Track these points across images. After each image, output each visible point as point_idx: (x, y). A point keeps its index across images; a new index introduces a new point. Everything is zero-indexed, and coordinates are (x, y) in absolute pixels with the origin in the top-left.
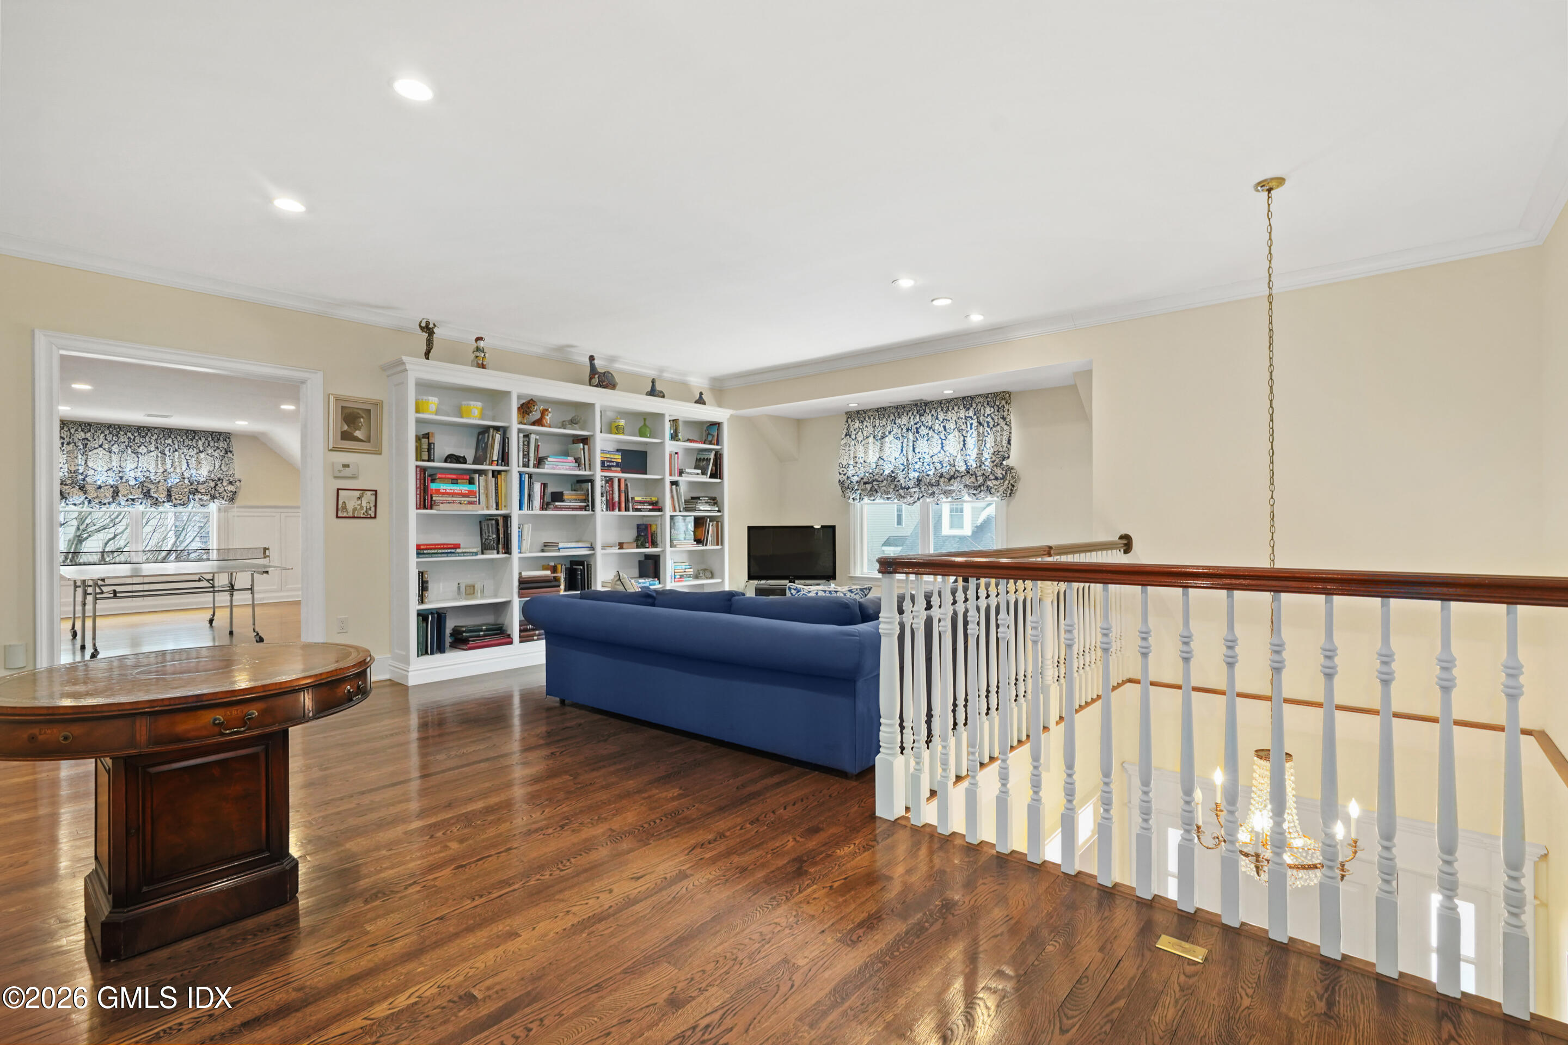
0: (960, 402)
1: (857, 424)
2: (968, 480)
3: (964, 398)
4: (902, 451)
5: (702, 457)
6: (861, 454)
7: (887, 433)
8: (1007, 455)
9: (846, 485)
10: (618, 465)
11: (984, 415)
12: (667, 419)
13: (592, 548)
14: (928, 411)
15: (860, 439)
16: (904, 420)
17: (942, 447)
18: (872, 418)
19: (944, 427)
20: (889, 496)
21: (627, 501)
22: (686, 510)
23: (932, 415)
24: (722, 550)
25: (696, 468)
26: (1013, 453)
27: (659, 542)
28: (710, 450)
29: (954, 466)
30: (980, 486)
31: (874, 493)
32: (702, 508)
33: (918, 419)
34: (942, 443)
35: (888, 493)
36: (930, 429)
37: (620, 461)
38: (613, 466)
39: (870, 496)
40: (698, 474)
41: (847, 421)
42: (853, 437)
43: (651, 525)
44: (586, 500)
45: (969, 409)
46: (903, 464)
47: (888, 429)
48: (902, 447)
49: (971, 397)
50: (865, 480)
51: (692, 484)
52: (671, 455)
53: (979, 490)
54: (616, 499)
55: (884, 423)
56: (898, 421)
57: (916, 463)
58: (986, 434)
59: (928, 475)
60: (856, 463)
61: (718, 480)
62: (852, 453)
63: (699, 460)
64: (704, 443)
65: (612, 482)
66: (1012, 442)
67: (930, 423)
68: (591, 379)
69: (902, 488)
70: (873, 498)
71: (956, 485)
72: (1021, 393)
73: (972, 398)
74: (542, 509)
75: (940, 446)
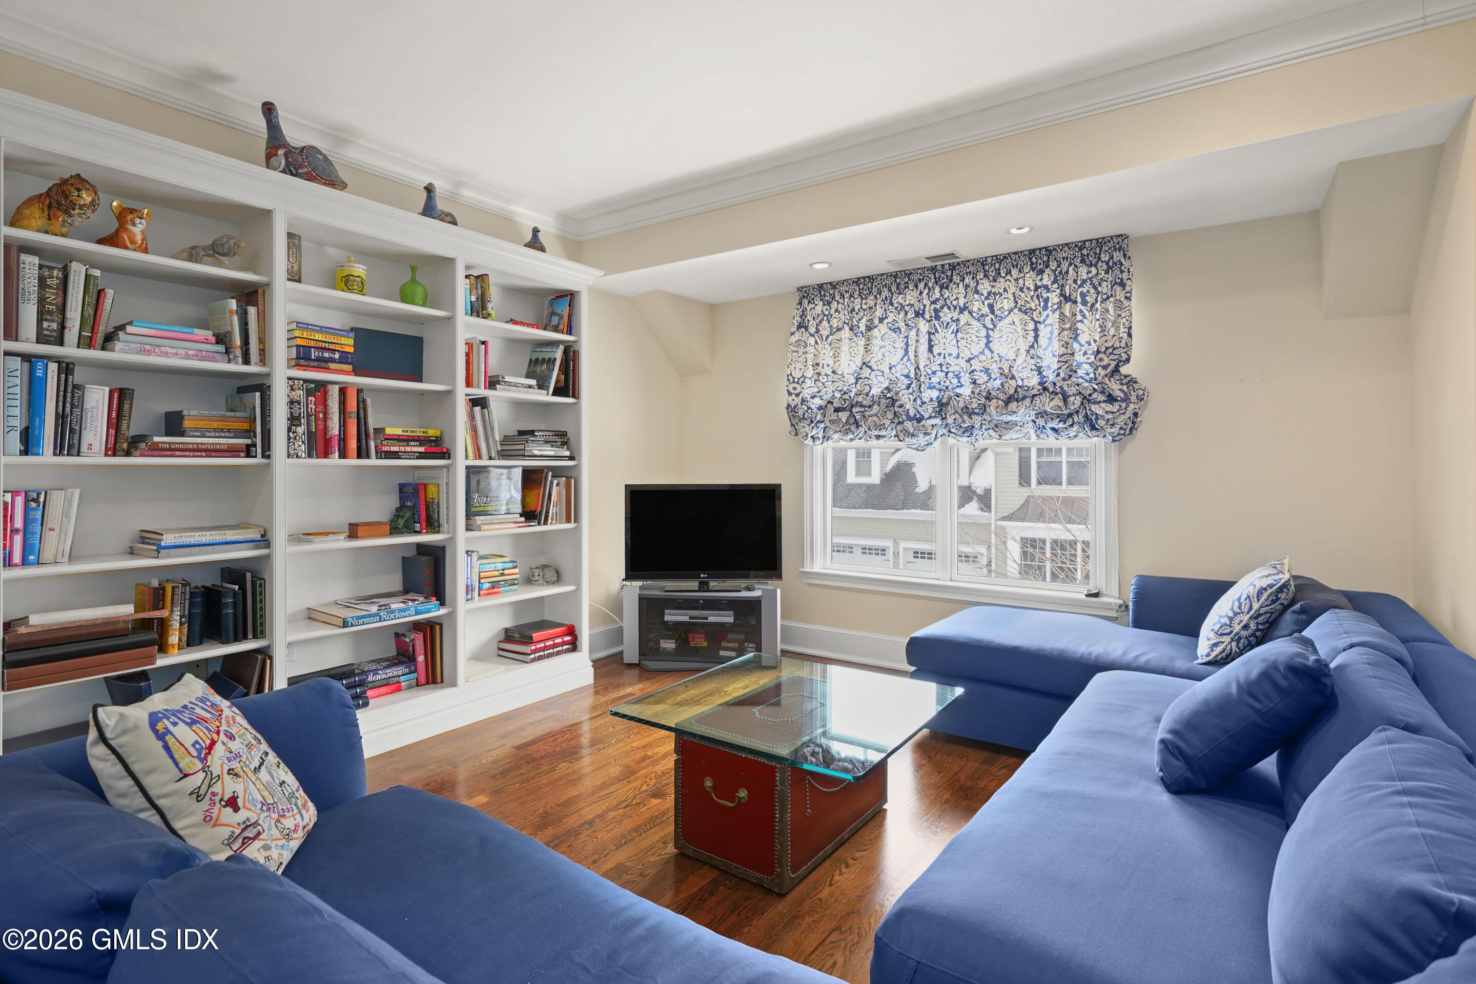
0: (1023, 260)
1: (820, 307)
2: (1051, 404)
3: (1032, 252)
4: (906, 351)
5: (541, 356)
6: (826, 358)
7: (876, 321)
8: (1124, 356)
9: (800, 413)
10: (344, 358)
11: (1075, 281)
12: (461, 273)
13: (265, 541)
14: (956, 279)
15: (825, 333)
16: (910, 297)
17: (987, 345)
18: (847, 295)
19: (991, 307)
20: (883, 433)
21: (363, 434)
22: (503, 455)
23: (967, 287)
24: (577, 531)
25: (528, 376)
26: (1136, 353)
27: (443, 520)
28: (554, 343)
29: (1013, 377)
30: (1070, 415)
31: (853, 428)
32: (537, 453)
33: (937, 294)
34: (988, 336)
35: (881, 427)
36: (962, 311)
37: (351, 350)
38: (333, 360)
39: (846, 433)
40: (530, 387)
41: (800, 303)
42: (812, 330)
43: (425, 485)
44: (249, 433)
45: (1041, 272)
46: (907, 376)
47: (879, 313)
48: (907, 344)
49: (1046, 249)
50: (836, 405)
51: (520, 406)
52: (469, 345)
53: (1070, 421)
54: (334, 428)
55: (872, 303)
56: (898, 299)
57: (934, 373)
58: (1079, 318)
59: (958, 395)
60: (819, 374)
61: (570, 400)
62: (810, 357)
63: (534, 363)
64: (545, 329)
65: (325, 393)
66: (1134, 332)
67: (962, 302)
68: (269, 157)
69: (910, 419)
70: (851, 436)
71: (1023, 413)
72: (1152, 240)
73: (1049, 251)
74: (112, 450)
75: (984, 341)
